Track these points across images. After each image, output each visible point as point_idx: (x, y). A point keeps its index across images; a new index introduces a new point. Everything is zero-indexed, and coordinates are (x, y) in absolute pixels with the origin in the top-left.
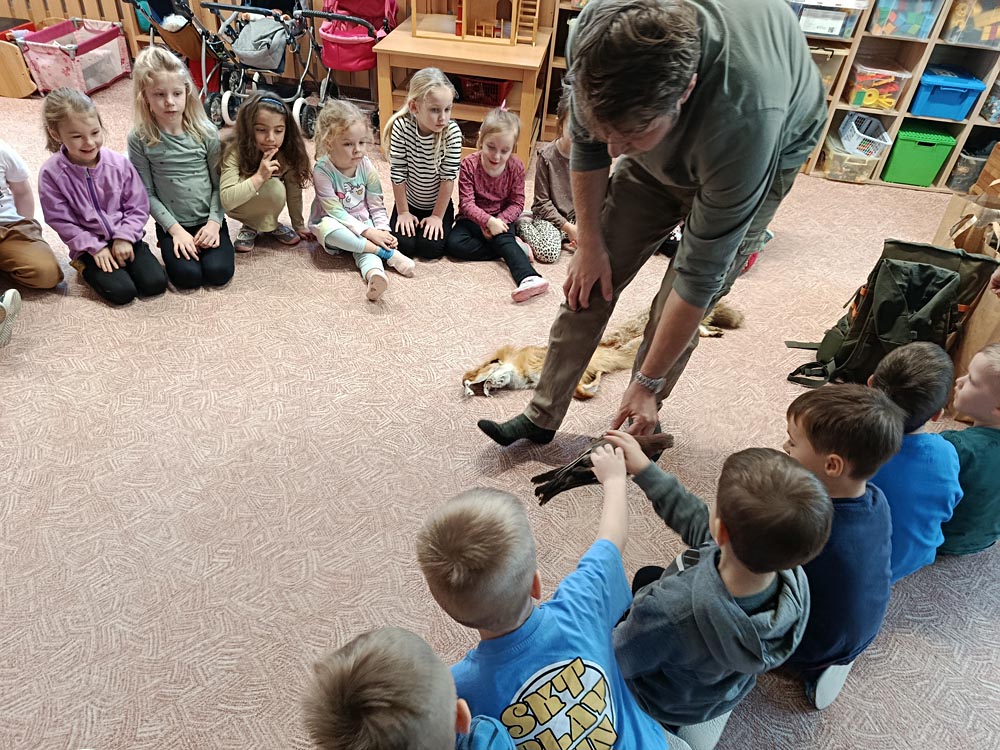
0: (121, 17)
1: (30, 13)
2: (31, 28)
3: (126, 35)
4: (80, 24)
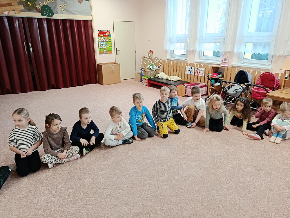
0: (208, 83)
1: (190, 81)
2: (190, 84)
3: (208, 86)
4: (199, 84)
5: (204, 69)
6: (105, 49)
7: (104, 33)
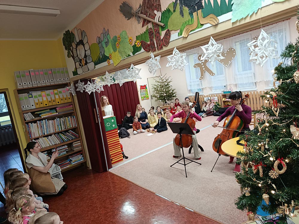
5: (217, 97)
6: (145, 97)
7: (143, 87)
